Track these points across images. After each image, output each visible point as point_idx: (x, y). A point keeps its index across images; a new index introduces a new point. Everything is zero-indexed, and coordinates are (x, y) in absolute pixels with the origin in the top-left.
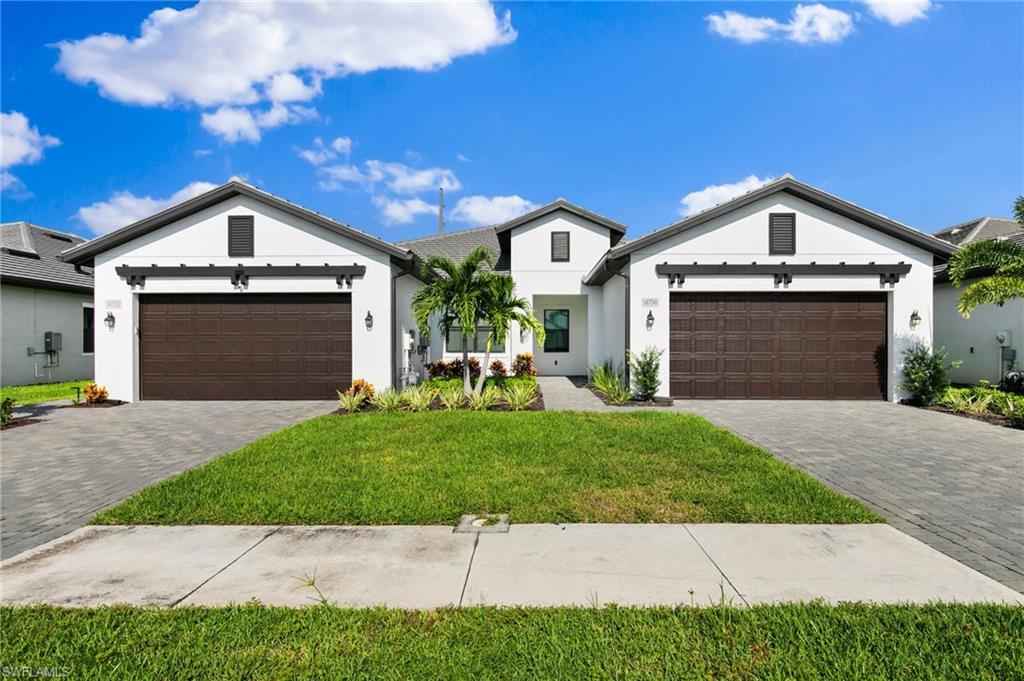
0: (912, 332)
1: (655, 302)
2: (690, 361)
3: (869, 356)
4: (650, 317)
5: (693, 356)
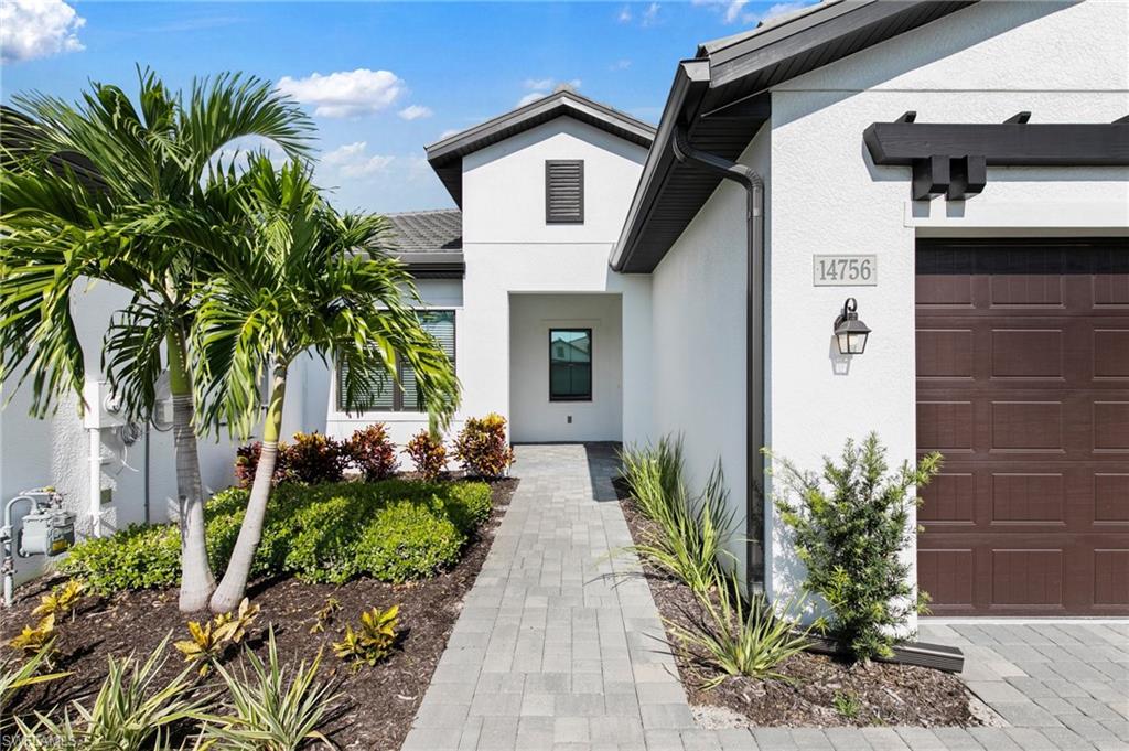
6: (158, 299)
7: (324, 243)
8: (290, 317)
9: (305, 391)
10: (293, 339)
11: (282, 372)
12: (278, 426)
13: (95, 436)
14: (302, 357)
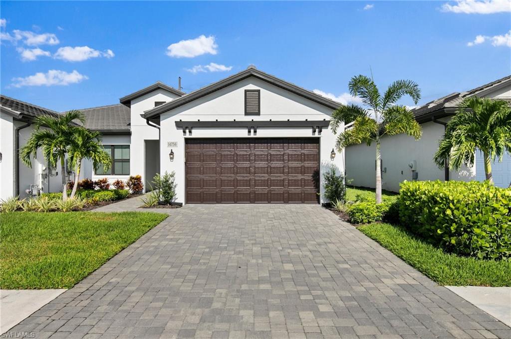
0: (332, 162)
1: (175, 144)
2: (200, 180)
3: (309, 177)
4: (172, 153)
5: (201, 176)
6: (59, 149)
7: (88, 139)
8: (81, 152)
9: (85, 168)
10: (82, 156)
11: (80, 162)
12: (79, 171)
13: (41, 175)
14: (84, 159)
